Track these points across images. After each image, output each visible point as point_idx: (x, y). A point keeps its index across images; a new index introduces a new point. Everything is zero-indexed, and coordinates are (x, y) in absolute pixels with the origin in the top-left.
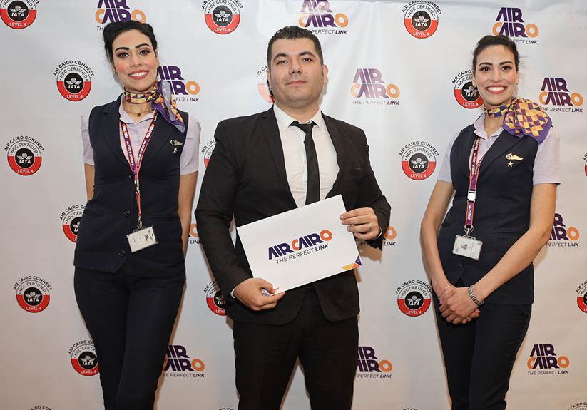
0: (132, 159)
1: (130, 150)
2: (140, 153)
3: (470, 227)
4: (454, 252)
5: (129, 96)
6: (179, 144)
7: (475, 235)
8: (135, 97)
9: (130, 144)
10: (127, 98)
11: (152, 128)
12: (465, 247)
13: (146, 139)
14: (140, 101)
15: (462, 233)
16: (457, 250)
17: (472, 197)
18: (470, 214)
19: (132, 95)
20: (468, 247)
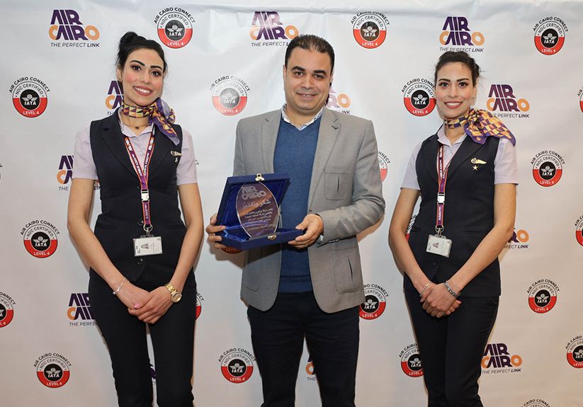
0: (139, 170)
1: (136, 162)
2: (145, 164)
3: (440, 227)
4: (427, 251)
5: (128, 109)
6: (179, 154)
7: (445, 234)
8: (134, 111)
9: (135, 157)
10: (125, 111)
11: (152, 141)
12: (436, 245)
13: (148, 151)
14: (138, 115)
15: (434, 233)
16: (429, 249)
17: (441, 199)
18: (440, 214)
19: (131, 109)
20: (439, 245)
